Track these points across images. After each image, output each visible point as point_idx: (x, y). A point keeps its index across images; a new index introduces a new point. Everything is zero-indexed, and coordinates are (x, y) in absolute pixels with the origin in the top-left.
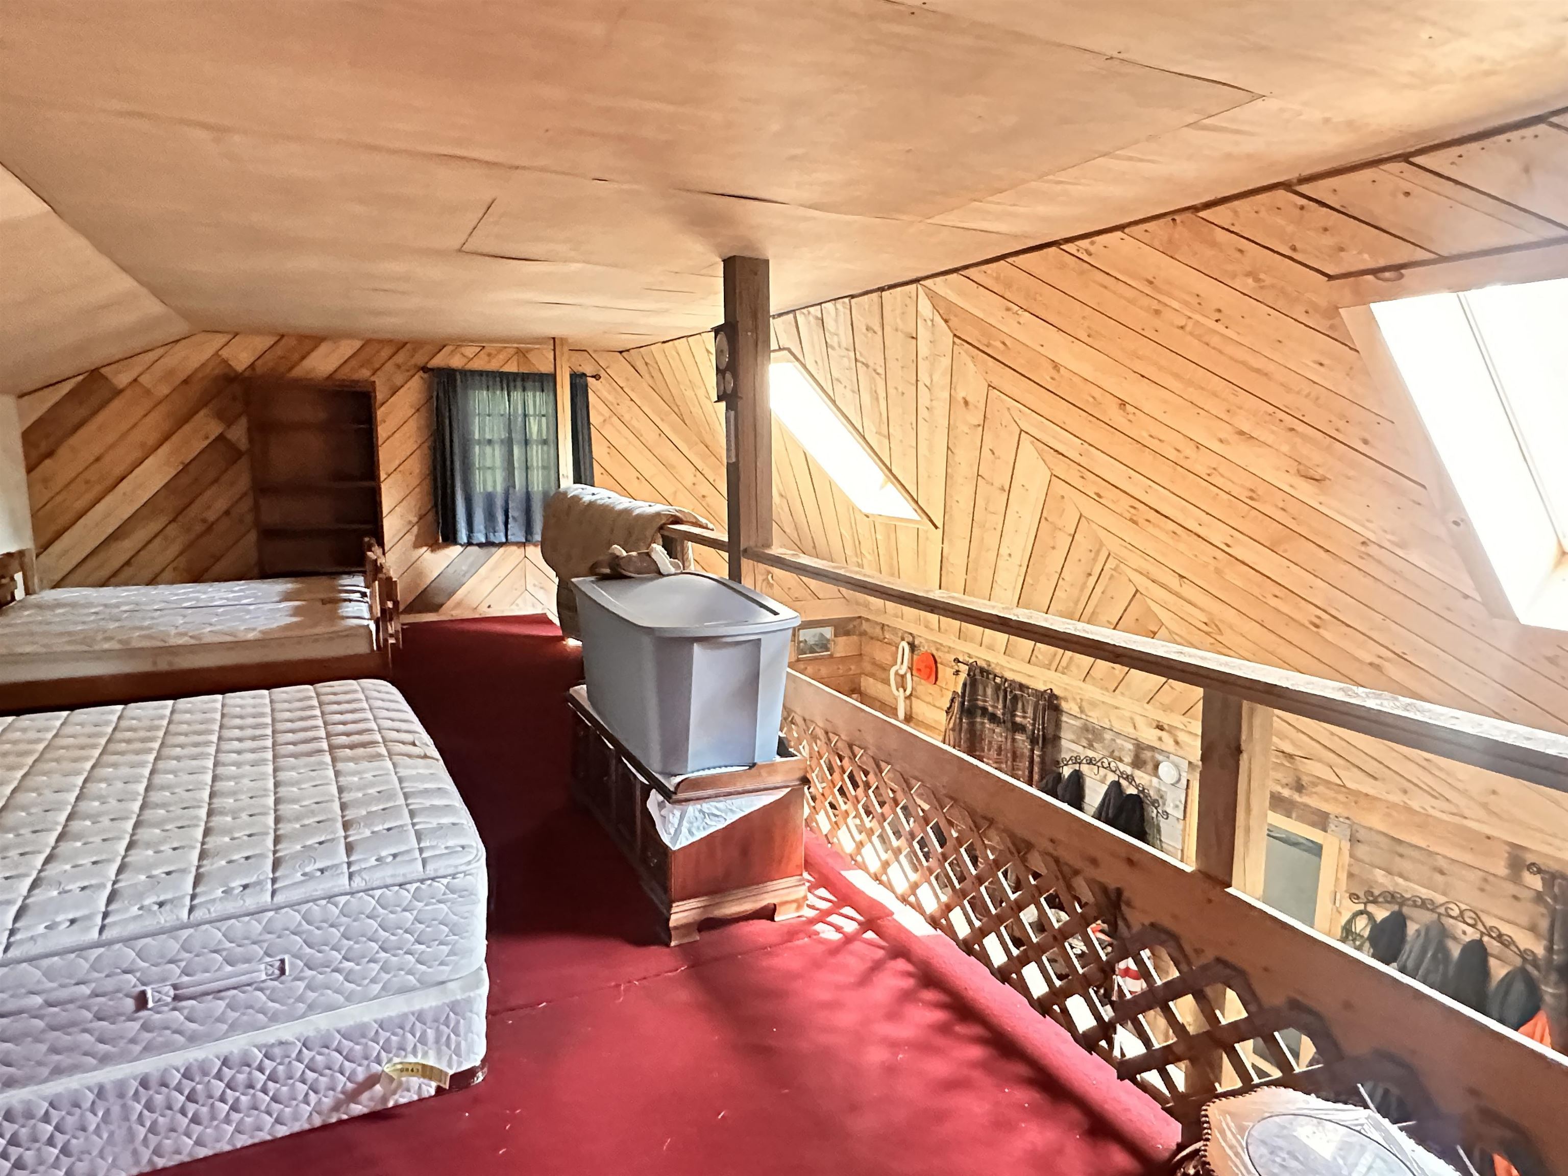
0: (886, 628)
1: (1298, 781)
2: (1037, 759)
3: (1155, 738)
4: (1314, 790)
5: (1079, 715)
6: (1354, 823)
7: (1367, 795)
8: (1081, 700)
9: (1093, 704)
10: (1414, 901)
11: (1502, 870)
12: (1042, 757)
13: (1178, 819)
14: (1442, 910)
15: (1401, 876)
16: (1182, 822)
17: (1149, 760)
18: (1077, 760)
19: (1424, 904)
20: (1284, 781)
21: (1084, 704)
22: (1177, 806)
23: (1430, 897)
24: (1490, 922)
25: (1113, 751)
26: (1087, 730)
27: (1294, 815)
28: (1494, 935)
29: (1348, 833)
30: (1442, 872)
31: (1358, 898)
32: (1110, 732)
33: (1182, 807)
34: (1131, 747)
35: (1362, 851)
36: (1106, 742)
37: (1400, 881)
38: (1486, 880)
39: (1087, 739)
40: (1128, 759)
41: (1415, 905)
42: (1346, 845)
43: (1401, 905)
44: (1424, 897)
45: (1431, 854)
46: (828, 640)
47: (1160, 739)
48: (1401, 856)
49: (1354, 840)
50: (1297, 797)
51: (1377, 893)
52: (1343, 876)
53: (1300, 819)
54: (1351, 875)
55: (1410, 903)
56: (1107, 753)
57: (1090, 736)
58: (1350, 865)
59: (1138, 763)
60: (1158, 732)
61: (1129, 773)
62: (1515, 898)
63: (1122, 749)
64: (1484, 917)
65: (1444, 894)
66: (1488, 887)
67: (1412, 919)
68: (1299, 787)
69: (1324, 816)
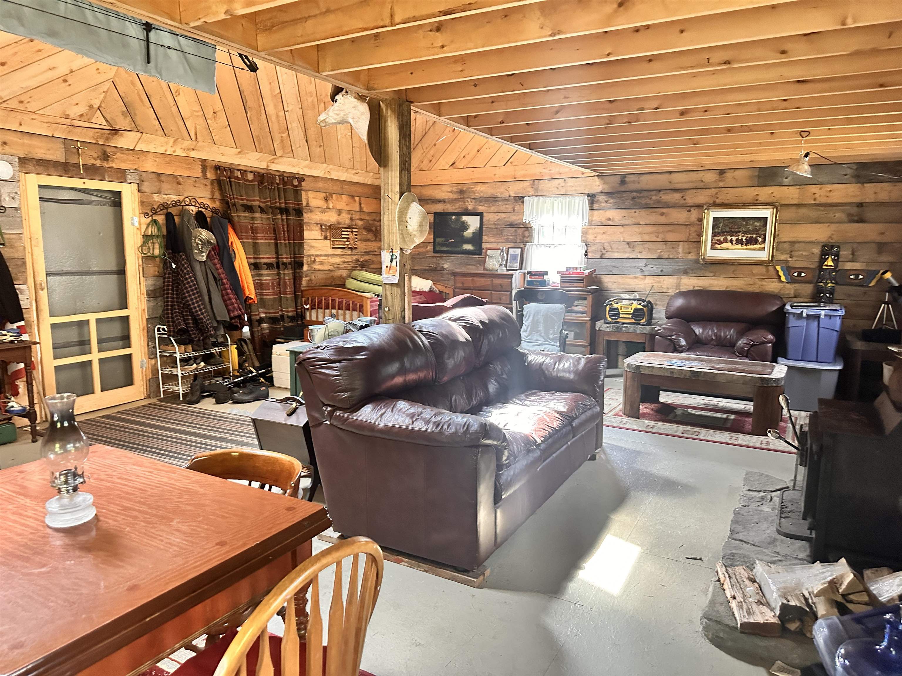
1: (104, 153)
4: (115, 157)
6: (139, 171)
10: (172, 204)
11: (199, 174)
13: (16, 209)
14: (183, 204)
15: (164, 193)
19: (176, 204)
20: (95, 155)
22: (13, 198)
23: (177, 199)
24: (200, 201)
27: (106, 178)
28: (202, 206)
29: (136, 179)
30: (180, 184)
31: (148, 214)
33: (18, 197)
35: (144, 186)
37: (165, 196)
38: (195, 181)
42: (135, 187)
43: (168, 208)
45: (175, 176)
48: (163, 182)
51: (156, 207)
52: (137, 205)
53: (111, 179)
54: (141, 202)
58: (140, 197)
62: (206, 185)
64: (198, 199)
65: (183, 195)
66: (196, 184)
67: (173, 214)
68: (106, 157)
69: (123, 172)
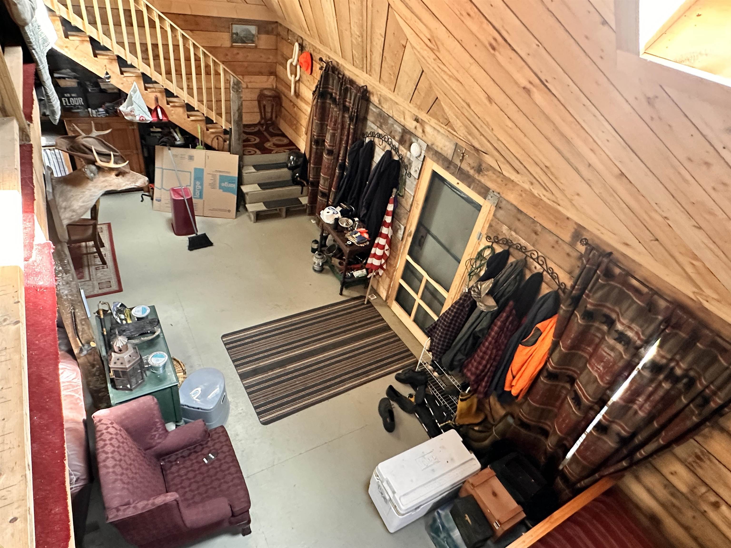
0: (289, 32)
1: (480, 165)
2: (351, 131)
3: (413, 127)
4: (486, 173)
5: (378, 106)
6: (501, 197)
7: (513, 181)
8: (380, 95)
9: (386, 99)
10: (517, 246)
11: (567, 237)
12: (355, 130)
13: (415, 178)
14: (529, 254)
15: (515, 231)
16: (417, 180)
17: (407, 140)
18: (373, 135)
19: (521, 249)
20: (472, 165)
21: (381, 98)
22: (416, 171)
23: (525, 245)
24: (551, 264)
25: (391, 132)
26: (381, 116)
27: (472, 187)
28: (550, 272)
29: (496, 202)
30: (536, 233)
31: (490, 239)
32: (392, 119)
33: (418, 172)
34: (400, 131)
35: (501, 213)
36: (389, 125)
37: (513, 233)
38: (557, 242)
39: (380, 122)
40: (397, 138)
41: (517, 248)
42: (493, 209)
43: (510, 247)
44: (522, 245)
45: (534, 222)
46: (253, 35)
47: (416, 128)
48: (519, 220)
49: (498, 207)
50: (476, 176)
51: (500, 238)
52: (487, 226)
53: (475, 189)
54: (491, 226)
55: (515, 246)
56: (388, 133)
57: (382, 121)
58: (492, 220)
59: (402, 141)
60: (415, 123)
61: (397, 146)
62: (568, 255)
63: (396, 131)
64: (548, 262)
65: (533, 245)
66: (556, 246)
67: (512, 255)
68: (479, 170)
69: (487, 190)
